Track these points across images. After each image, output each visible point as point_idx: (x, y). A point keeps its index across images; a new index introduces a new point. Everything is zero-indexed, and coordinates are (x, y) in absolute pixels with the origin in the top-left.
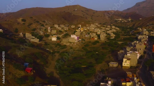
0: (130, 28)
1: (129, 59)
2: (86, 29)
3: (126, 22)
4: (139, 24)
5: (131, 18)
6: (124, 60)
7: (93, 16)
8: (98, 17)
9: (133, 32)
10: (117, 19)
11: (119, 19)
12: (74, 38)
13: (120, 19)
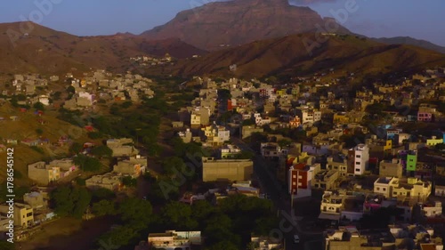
0: (174, 78)
1: (198, 115)
2: (90, 83)
3: (162, 65)
4: (194, 68)
5: (171, 55)
6: (193, 116)
7: (72, 50)
8: (86, 52)
9: (185, 85)
10: (136, 57)
11: (141, 56)
12: (86, 98)
13: (146, 58)
